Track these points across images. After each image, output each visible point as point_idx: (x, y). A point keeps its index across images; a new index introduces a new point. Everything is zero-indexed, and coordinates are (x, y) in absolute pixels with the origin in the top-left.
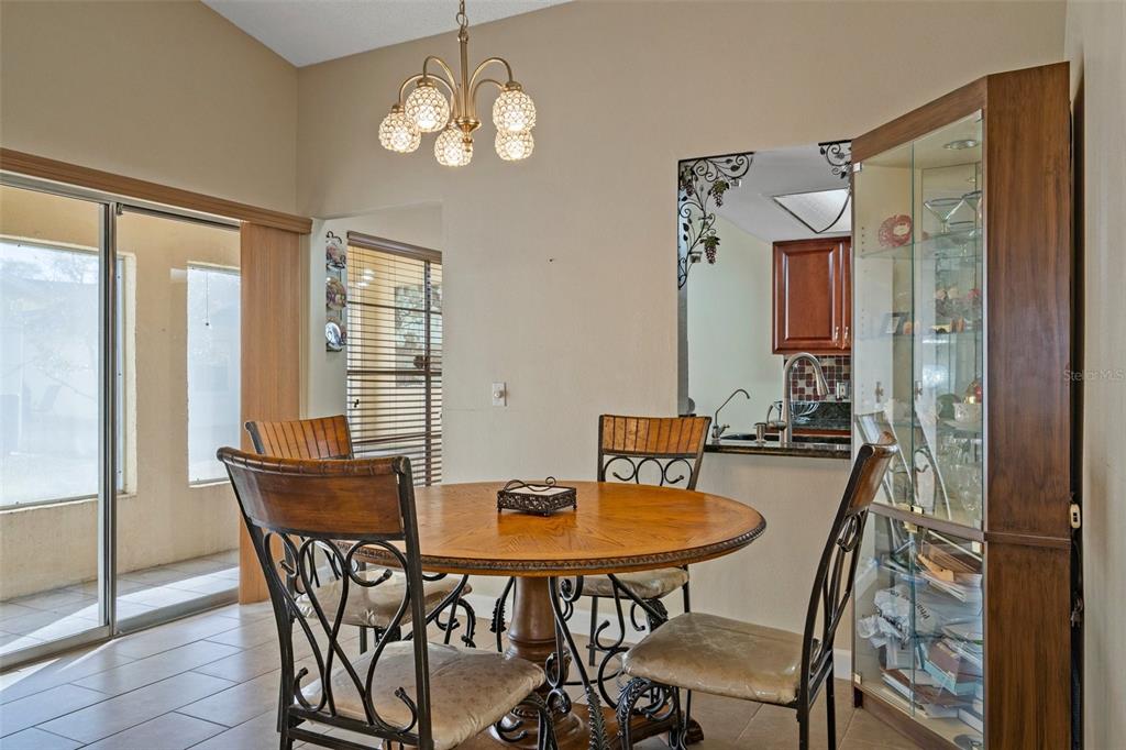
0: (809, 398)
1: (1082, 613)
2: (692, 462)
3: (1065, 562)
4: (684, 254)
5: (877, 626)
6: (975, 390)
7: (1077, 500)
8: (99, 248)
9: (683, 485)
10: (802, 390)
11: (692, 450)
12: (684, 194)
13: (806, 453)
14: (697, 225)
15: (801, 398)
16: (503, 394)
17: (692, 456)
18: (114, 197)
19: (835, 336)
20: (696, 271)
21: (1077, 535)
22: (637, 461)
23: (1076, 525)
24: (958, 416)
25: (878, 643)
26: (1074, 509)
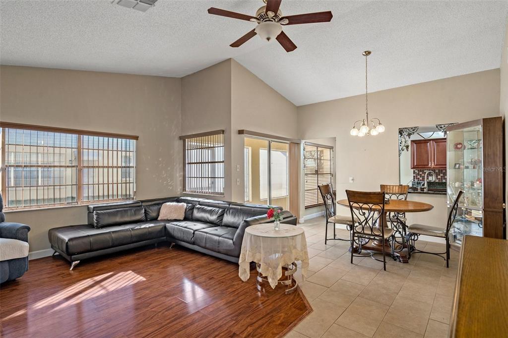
0: (421, 180)
1: (506, 225)
2: (405, 195)
3: (502, 215)
4: (400, 149)
5: (454, 230)
6: (479, 180)
7: (505, 202)
8: (267, 149)
9: (404, 199)
10: (419, 178)
11: (405, 192)
12: (400, 136)
13: (429, 193)
14: (403, 143)
15: (418, 180)
16: (353, 180)
17: (405, 194)
18: (270, 139)
19: (430, 165)
20: (403, 153)
21: (504, 210)
22: (390, 195)
23: (504, 207)
24: (475, 186)
25: (454, 234)
26: (504, 204)
